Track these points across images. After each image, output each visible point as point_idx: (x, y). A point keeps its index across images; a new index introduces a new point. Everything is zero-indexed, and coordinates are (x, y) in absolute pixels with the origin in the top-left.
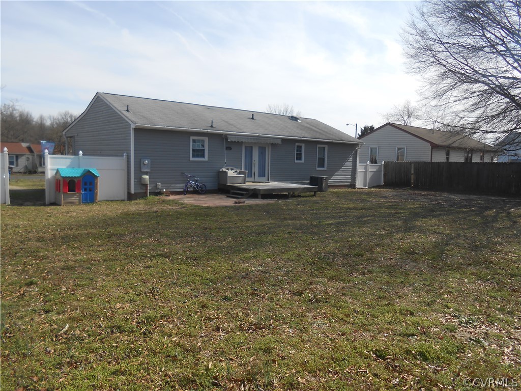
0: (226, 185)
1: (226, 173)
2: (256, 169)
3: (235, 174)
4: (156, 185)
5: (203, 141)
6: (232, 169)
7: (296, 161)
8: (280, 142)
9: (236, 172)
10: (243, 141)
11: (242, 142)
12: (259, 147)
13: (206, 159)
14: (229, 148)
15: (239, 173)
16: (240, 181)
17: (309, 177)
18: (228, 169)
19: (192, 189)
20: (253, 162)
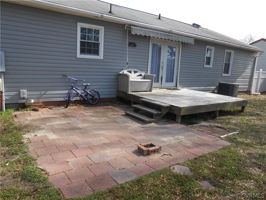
0: (126, 94)
1: (127, 76)
2: (163, 73)
3: (139, 79)
4: (20, 92)
5: (97, 32)
6: (135, 72)
7: (205, 66)
8: (192, 42)
9: (141, 75)
10: (152, 36)
11: (149, 37)
12: (168, 46)
13: (101, 56)
14: (132, 45)
15: (145, 78)
16: (145, 87)
18: (130, 72)
19: (78, 98)
20: (161, 65)
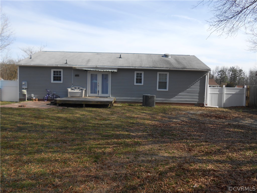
2: (100, 88)
5: (60, 72)
6: (78, 88)
7: (136, 84)
8: (116, 71)
12: (102, 75)
13: (62, 81)
14: (77, 76)
17: (142, 95)
20: (98, 84)
